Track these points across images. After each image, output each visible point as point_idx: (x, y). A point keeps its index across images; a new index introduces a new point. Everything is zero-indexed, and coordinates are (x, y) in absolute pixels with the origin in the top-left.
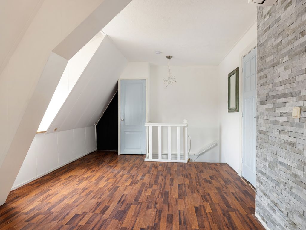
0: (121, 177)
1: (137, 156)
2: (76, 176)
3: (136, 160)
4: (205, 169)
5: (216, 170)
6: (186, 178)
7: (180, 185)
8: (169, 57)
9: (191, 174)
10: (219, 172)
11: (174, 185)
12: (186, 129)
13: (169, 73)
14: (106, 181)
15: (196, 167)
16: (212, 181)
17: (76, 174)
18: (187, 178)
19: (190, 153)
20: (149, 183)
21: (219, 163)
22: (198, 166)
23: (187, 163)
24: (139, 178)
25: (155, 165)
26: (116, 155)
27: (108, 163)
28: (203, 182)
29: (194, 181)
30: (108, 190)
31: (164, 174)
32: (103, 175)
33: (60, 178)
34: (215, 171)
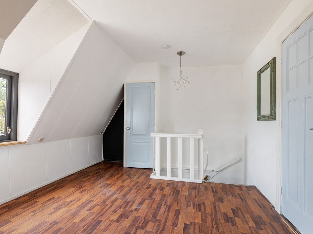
0: (111, 204)
1: (144, 171)
2: (59, 197)
3: (142, 176)
4: (225, 195)
5: (241, 198)
6: (198, 212)
7: (188, 224)
8: (180, 54)
9: (206, 205)
10: (246, 201)
11: (179, 224)
12: (202, 141)
13: (181, 72)
14: (89, 210)
15: (213, 192)
16: (236, 219)
17: (60, 196)
18: (200, 210)
19: (209, 168)
20: (145, 218)
21: (245, 186)
22: (216, 190)
23: (202, 184)
24: (134, 207)
25: (161, 185)
26: (121, 168)
27: (107, 179)
28: (222, 221)
29: (209, 219)
30: (83, 229)
31: (169, 201)
32: (91, 198)
33: (38, 201)
34: (240, 200)
